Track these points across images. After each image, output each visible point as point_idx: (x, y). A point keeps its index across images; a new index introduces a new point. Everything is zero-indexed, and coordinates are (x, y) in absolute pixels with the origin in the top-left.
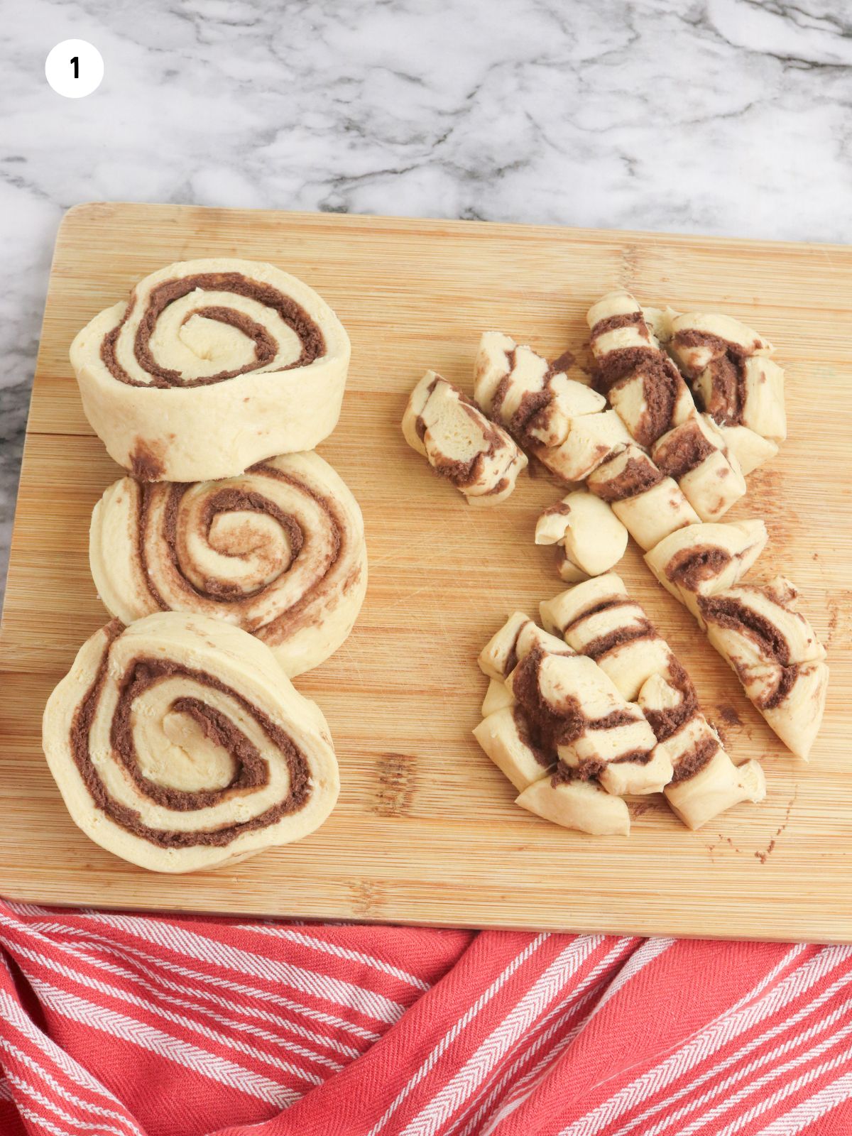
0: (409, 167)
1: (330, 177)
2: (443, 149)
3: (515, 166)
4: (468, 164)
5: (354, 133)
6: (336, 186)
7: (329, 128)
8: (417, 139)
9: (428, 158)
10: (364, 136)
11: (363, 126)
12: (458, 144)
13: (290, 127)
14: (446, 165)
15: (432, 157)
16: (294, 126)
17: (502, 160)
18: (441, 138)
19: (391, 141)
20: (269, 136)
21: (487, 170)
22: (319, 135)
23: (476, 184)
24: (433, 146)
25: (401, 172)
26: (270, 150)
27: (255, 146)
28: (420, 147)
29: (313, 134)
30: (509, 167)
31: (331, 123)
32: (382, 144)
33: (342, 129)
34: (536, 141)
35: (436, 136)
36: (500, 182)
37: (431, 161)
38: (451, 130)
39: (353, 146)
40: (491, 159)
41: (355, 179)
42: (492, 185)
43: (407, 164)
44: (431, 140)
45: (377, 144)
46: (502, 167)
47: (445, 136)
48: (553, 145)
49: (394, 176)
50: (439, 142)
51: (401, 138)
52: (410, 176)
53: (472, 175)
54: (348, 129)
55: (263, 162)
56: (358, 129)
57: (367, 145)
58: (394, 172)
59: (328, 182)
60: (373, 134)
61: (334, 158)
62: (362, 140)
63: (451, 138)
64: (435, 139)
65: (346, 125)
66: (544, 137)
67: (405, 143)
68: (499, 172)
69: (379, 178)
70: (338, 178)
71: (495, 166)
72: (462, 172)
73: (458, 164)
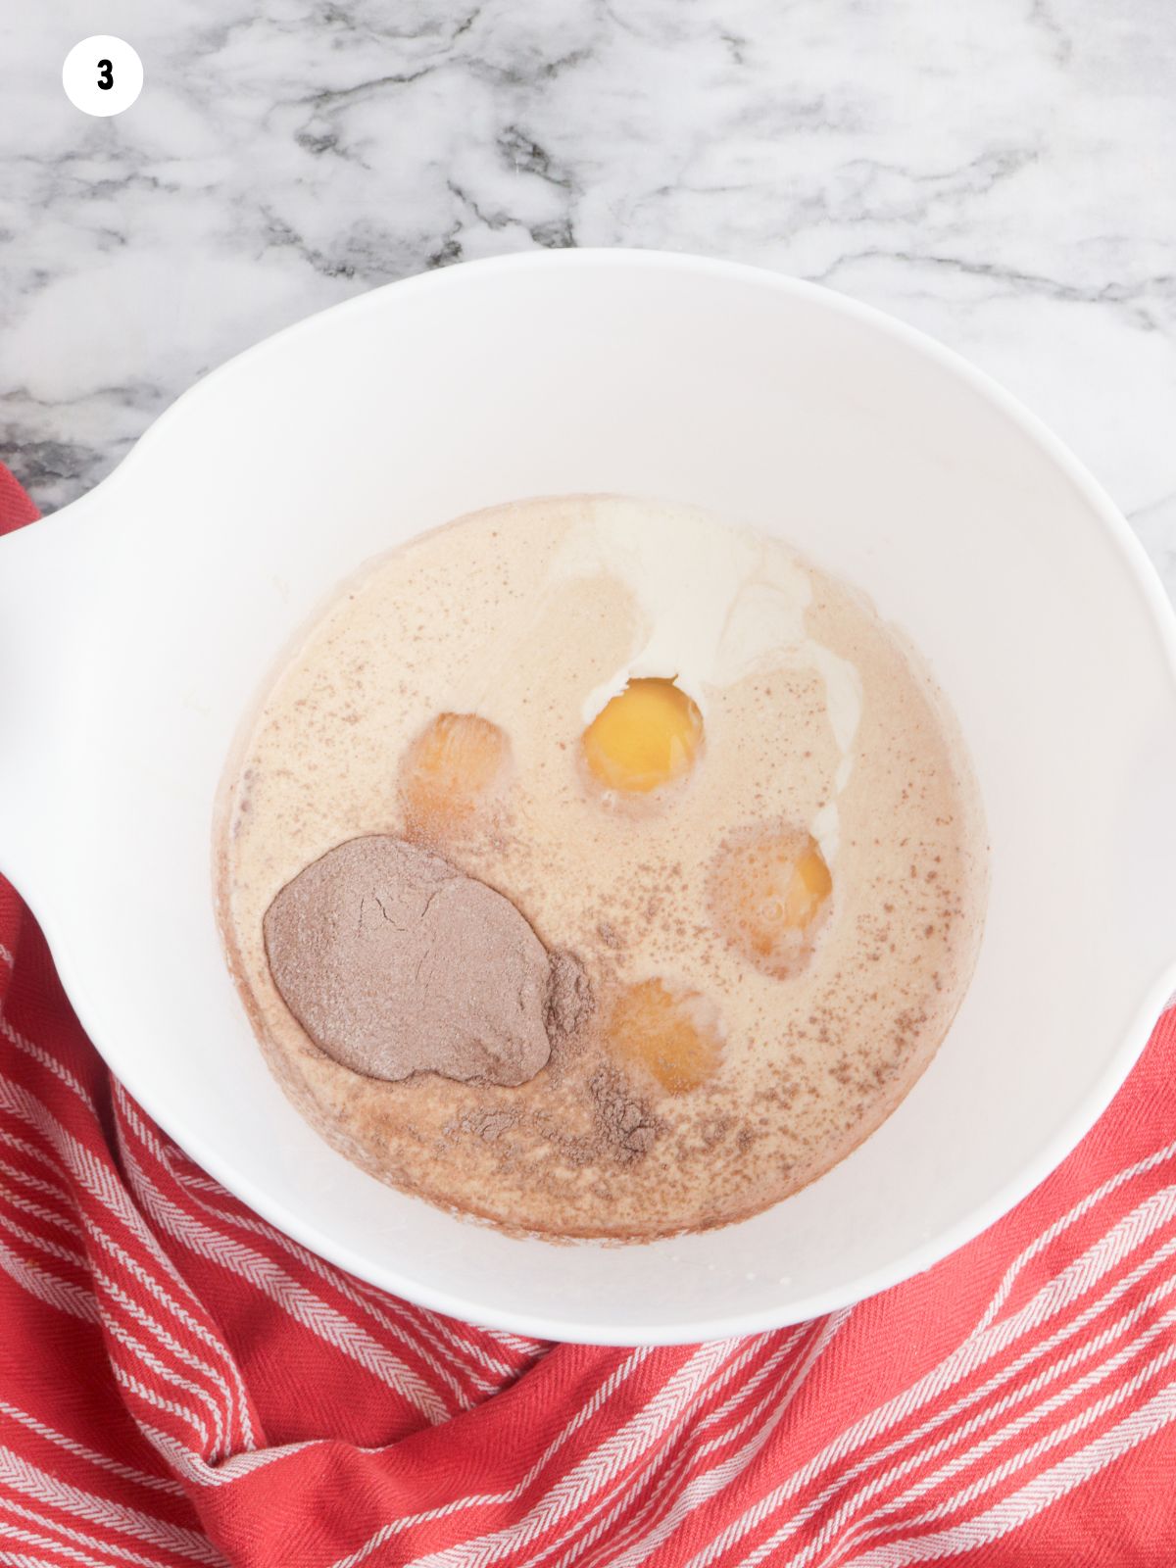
0: (421, 70)
1: (307, 93)
2: (467, 41)
3: (572, 59)
4: (505, 61)
5: (338, 25)
6: (318, 106)
7: (304, 20)
8: (430, 28)
9: (447, 55)
10: (353, 28)
11: (350, 14)
12: (489, 32)
13: (247, 22)
14: (474, 64)
15: (453, 53)
16: (252, 19)
17: (553, 52)
18: (464, 24)
19: (392, 33)
20: (217, 38)
21: (532, 67)
22: (290, 32)
23: (517, 90)
24: (454, 36)
25: (411, 79)
26: (221, 59)
27: (198, 54)
28: (435, 39)
29: (280, 30)
30: (564, 61)
31: (305, 12)
32: (380, 38)
33: (321, 20)
34: (600, 19)
35: (456, 21)
36: (552, 84)
37: (452, 60)
38: (477, 12)
39: (338, 45)
40: (536, 52)
41: (345, 93)
42: (541, 90)
43: (418, 66)
44: (450, 28)
45: (373, 39)
46: (553, 61)
47: (469, 21)
48: (626, 26)
49: (401, 85)
50: (462, 29)
51: (406, 29)
52: (422, 84)
53: (512, 77)
54: (329, 19)
55: (212, 76)
56: (344, 18)
57: (358, 41)
58: (400, 79)
59: (306, 100)
60: (366, 24)
61: (313, 64)
62: (351, 34)
63: (477, 24)
64: (456, 27)
65: (327, 13)
66: (611, 12)
67: (413, 35)
68: (550, 69)
69: (379, 90)
70: (319, 93)
71: (544, 61)
72: (497, 74)
73: (489, 61)
